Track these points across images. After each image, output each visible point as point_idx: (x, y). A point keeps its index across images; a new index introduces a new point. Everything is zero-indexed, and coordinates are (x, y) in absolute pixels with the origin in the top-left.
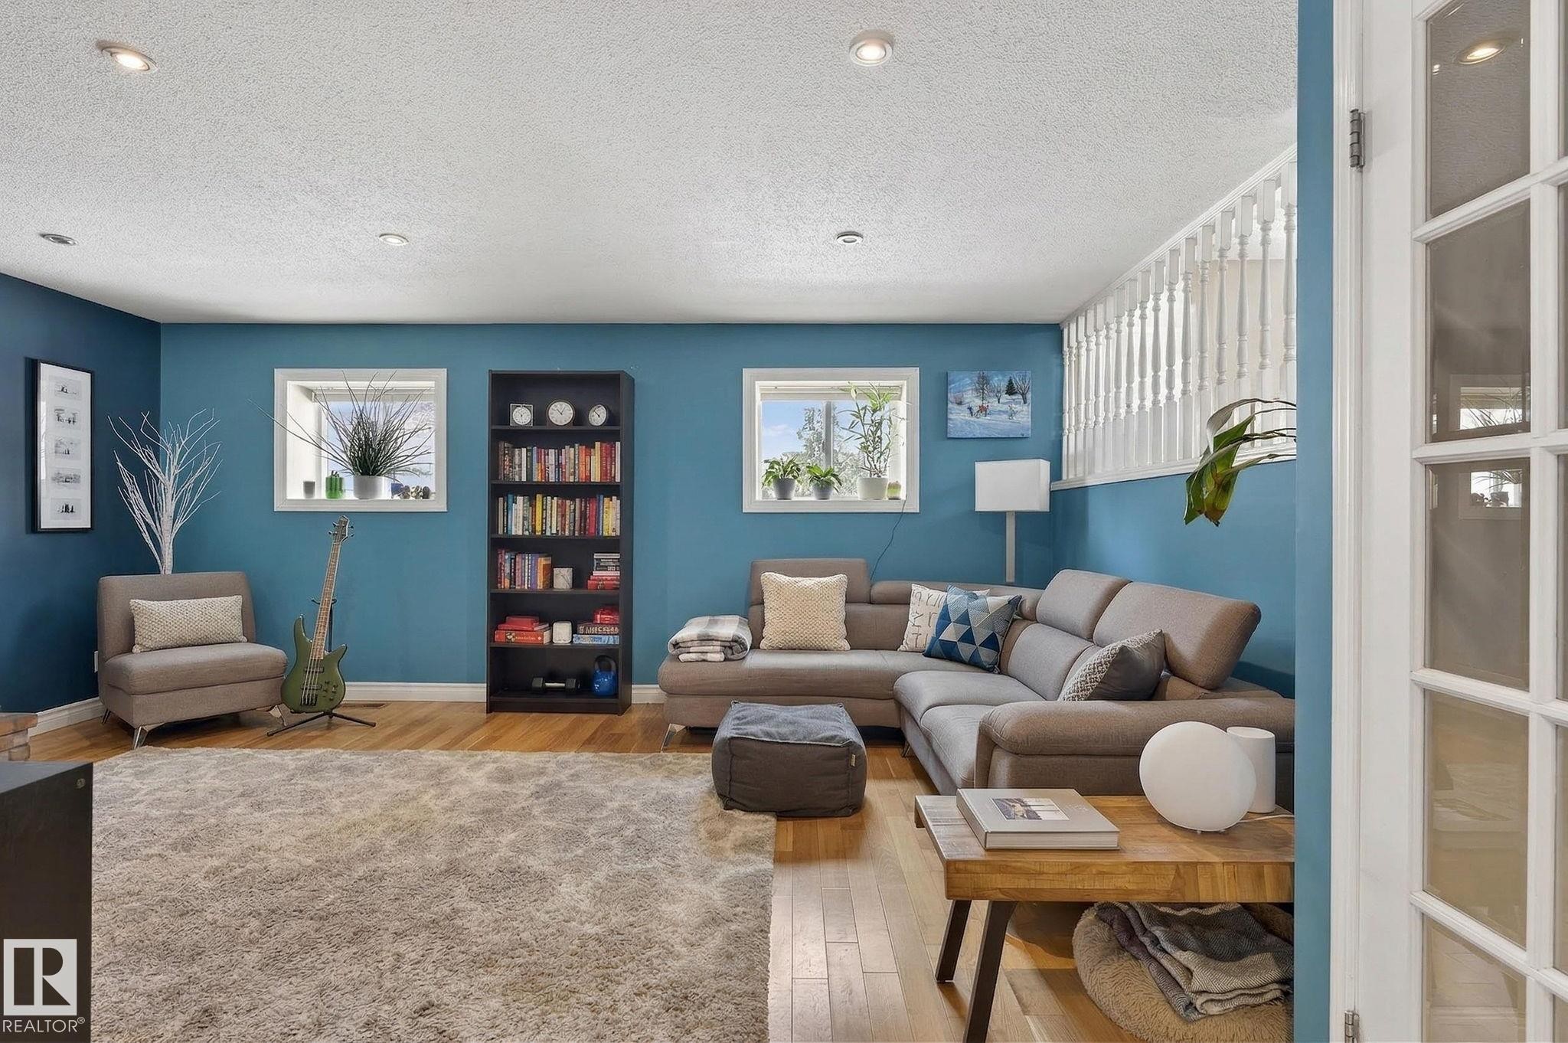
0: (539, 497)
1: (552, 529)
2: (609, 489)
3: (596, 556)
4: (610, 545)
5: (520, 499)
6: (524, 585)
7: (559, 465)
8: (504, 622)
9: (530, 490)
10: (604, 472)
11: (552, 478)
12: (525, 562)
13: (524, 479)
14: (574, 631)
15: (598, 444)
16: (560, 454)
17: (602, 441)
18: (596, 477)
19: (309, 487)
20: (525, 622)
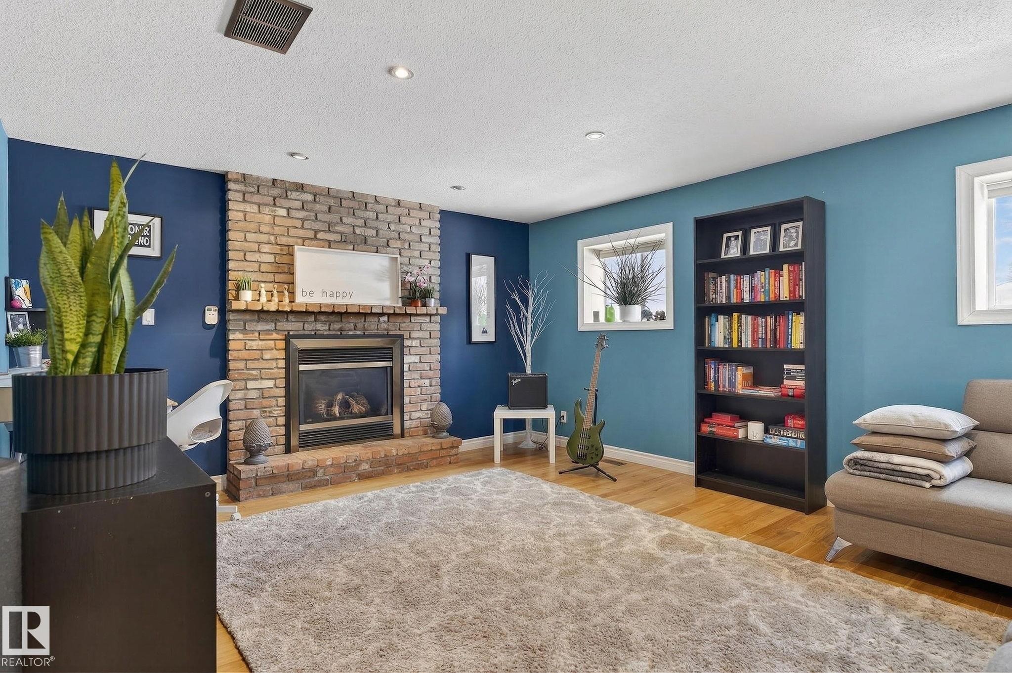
0: (735, 315)
1: (747, 343)
2: (795, 306)
3: (785, 366)
4: (797, 357)
5: (721, 318)
6: (724, 387)
7: (752, 289)
8: (710, 416)
9: (727, 310)
10: (792, 292)
11: (747, 298)
12: (725, 370)
13: (724, 301)
14: (766, 431)
15: (785, 267)
16: (753, 277)
17: (790, 264)
18: (785, 295)
19: (596, 315)
20: (726, 418)
